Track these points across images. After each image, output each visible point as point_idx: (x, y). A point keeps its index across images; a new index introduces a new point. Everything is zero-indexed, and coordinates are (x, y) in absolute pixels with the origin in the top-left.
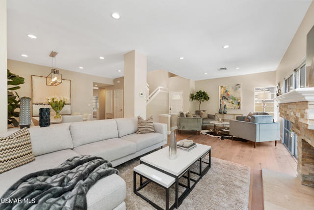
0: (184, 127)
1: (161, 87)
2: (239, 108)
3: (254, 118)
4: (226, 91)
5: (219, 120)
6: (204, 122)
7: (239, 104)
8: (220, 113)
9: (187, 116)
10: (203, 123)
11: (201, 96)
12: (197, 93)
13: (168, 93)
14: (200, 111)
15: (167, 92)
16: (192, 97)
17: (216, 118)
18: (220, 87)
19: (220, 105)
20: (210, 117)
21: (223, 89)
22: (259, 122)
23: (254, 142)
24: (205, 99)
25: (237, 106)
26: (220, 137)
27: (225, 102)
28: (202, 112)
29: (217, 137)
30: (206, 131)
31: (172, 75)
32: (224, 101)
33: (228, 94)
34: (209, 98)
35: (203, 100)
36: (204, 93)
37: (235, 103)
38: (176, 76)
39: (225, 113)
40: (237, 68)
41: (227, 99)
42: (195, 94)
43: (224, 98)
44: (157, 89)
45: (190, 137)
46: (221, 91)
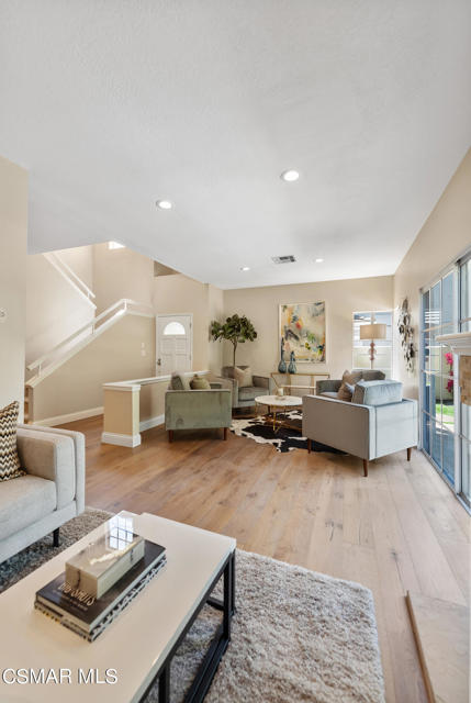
0: (180, 421)
1: (130, 301)
2: (323, 360)
3: (361, 390)
4: (295, 319)
5: (277, 393)
6: (243, 396)
7: (322, 348)
8: (282, 371)
9: (193, 385)
10: (239, 400)
11: (236, 329)
12: (229, 320)
13: (154, 320)
14: (232, 369)
15: (151, 316)
16: (216, 331)
17: (273, 385)
18: (281, 309)
19: (282, 351)
20: (259, 384)
21: (286, 311)
22: (373, 402)
23: (364, 461)
24: (247, 335)
25: (317, 354)
26: (279, 441)
27: (292, 344)
28: (240, 370)
29: (271, 442)
30: (245, 423)
31: (163, 270)
32: (289, 341)
33: (298, 326)
34: (255, 335)
35: (241, 338)
36: (244, 322)
37: (313, 346)
38: (177, 273)
39: (292, 372)
40: (319, 261)
41: (296, 338)
42: (223, 323)
43: (289, 334)
44: (117, 305)
45: (195, 453)
46: (283, 319)
